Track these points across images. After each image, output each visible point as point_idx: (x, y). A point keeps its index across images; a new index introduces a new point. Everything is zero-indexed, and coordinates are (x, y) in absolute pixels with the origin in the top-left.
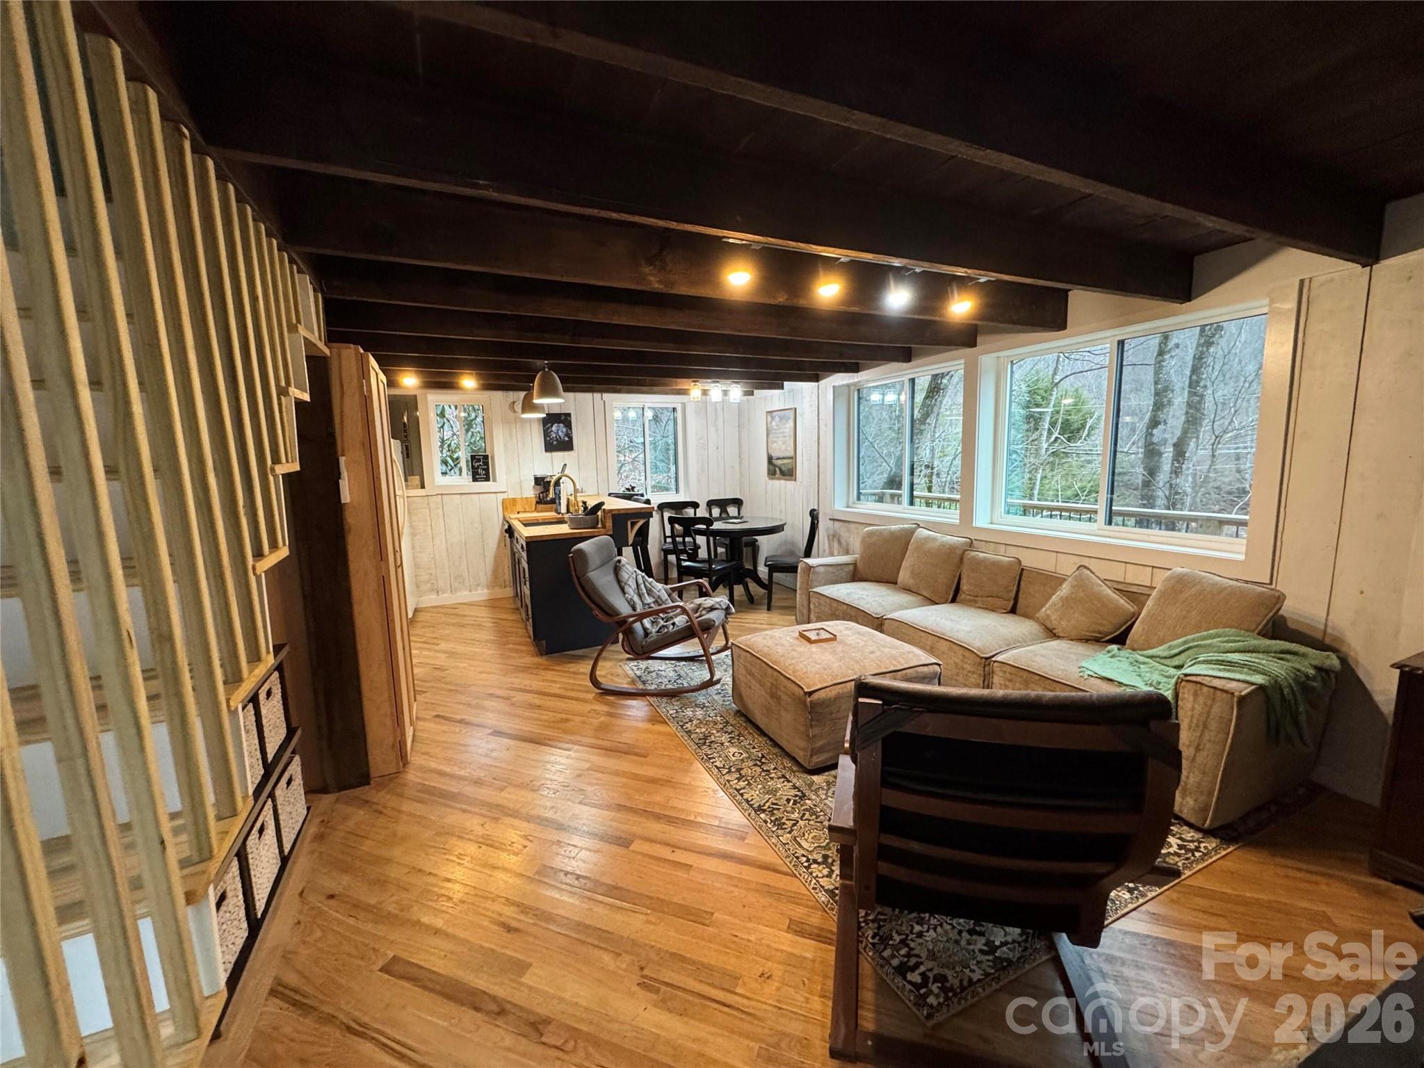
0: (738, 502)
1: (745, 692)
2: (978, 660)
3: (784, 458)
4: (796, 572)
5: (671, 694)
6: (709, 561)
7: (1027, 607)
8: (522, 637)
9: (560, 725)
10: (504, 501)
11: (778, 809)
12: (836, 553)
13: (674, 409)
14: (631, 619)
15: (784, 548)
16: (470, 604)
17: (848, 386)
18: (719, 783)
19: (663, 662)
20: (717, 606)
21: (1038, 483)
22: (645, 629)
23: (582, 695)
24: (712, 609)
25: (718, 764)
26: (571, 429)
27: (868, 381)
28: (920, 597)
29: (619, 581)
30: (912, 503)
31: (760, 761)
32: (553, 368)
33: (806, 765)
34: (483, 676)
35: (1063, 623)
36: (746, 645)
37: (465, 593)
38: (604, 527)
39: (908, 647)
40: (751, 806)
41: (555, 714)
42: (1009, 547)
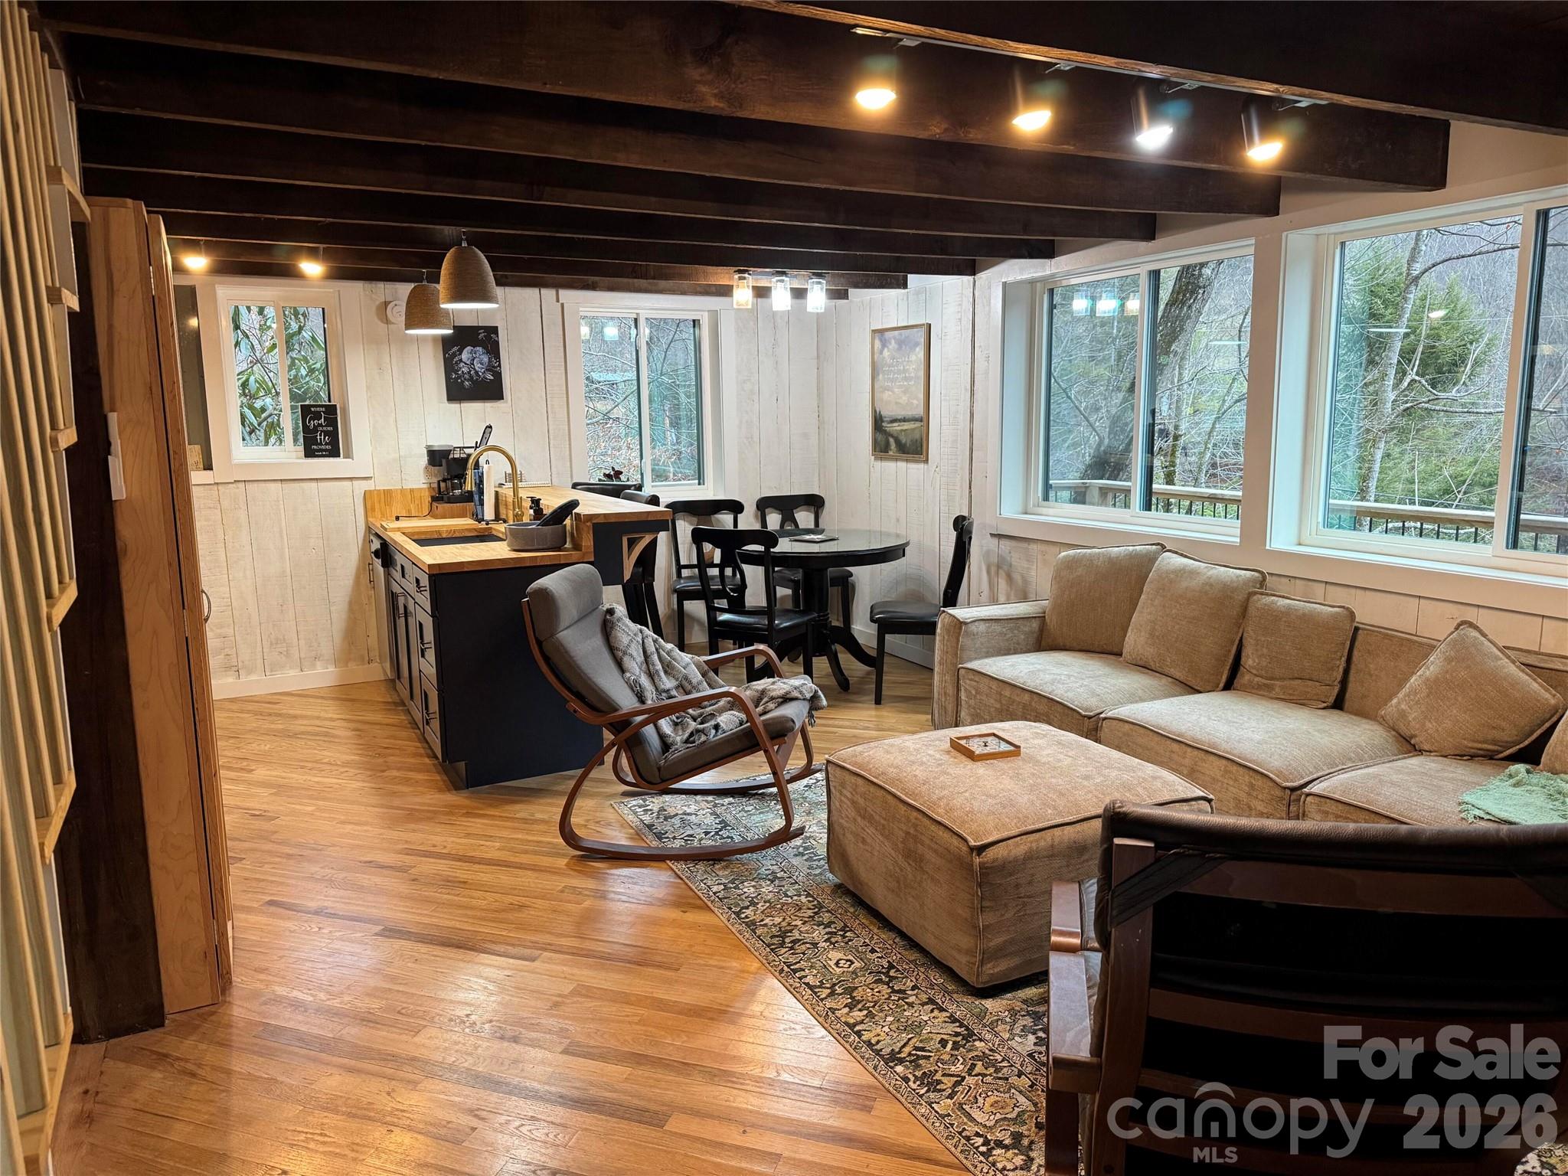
0: (814, 502)
1: (852, 849)
2: (1278, 793)
3: (904, 420)
4: (934, 633)
5: (714, 857)
6: (769, 611)
7: (1364, 696)
8: (415, 755)
9: (510, 916)
10: (367, 495)
11: (928, 1058)
12: (1002, 599)
13: (695, 323)
14: (639, 719)
15: (902, 589)
16: (302, 695)
17: (1032, 282)
18: (816, 1015)
19: (692, 799)
20: (795, 694)
21: (1377, 467)
22: (662, 737)
23: (546, 861)
24: (786, 699)
25: (810, 980)
26: (497, 356)
27: (1070, 274)
28: (1165, 680)
29: (612, 649)
30: (1148, 507)
31: (887, 974)
32: (475, 241)
33: (971, 980)
34: (349, 828)
35: (1428, 725)
36: (855, 764)
37: (292, 673)
38: (577, 547)
39: (1150, 769)
40: (878, 1052)
41: (498, 896)
42: (1330, 588)
